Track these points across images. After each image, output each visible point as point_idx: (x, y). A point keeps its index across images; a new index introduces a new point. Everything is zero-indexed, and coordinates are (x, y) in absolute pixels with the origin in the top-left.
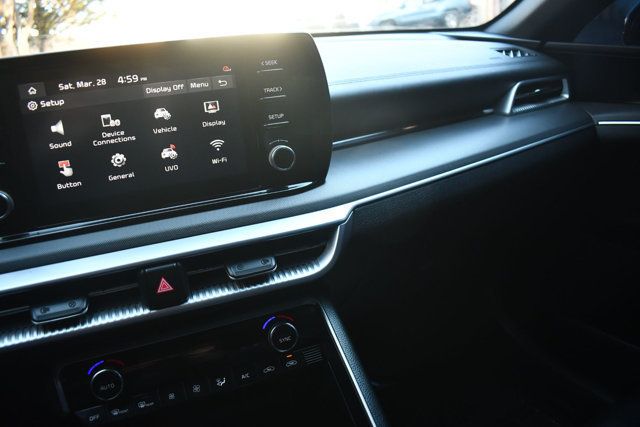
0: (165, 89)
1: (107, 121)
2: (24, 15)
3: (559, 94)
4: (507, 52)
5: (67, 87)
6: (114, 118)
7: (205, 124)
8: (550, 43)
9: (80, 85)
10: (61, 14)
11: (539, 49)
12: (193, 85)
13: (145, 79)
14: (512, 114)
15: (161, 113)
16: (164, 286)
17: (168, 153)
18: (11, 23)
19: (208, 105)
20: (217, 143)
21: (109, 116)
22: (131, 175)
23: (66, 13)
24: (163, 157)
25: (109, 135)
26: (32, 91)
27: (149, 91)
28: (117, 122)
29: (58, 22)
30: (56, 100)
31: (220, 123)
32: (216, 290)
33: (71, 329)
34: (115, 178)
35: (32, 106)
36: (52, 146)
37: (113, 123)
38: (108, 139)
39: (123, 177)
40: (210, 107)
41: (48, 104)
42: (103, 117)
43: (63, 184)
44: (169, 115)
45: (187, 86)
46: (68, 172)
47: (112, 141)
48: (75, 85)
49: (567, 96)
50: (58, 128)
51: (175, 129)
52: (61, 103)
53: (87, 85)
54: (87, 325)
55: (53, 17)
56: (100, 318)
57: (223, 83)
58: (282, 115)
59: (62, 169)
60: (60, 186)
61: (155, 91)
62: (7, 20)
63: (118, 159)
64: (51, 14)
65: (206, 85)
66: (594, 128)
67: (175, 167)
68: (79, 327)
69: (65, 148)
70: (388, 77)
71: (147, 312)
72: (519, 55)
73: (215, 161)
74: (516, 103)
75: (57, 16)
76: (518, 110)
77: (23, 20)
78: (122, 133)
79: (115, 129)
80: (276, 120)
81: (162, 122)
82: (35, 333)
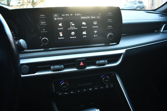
0: (85, 18)
1: (71, 24)
2: (29, 2)
4: (162, 16)
5: (63, 15)
6: (73, 24)
7: (93, 27)
9: (66, 15)
10: (38, 2)
12: (92, 17)
13: (81, 15)
14: (163, 32)
15: (84, 23)
16: (82, 64)
17: (84, 33)
18: (26, 4)
19: (94, 22)
20: (95, 32)
21: (72, 23)
22: (75, 37)
23: (39, 2)
24: (83, 34)
25: (71, 27)
26: (56, 15)
27: (82, 18)
28: (74, 25)
29: (37, 4)
30: (61, 18)
31: (97, 27)
32: (93, 66)
33: (59, 72)
34: (72, 38)
35: (55, 19)
36: (59, 29)
37: (73, 25)
38: (71, 28)
39: (74, 37)
40: (95, 23)
41: (59, 19)
42: (71, 23)
43: (60, 38)
44: (85, 24)
45: (90, 17)
46: (61, 35)
47: (72, 29)
48: (65, 15)
50: (60, 25)
51: (86, 27)
52: (62, 19)
53: (68, 15)
54: (63, 71)
55: (36, 3)
56: (66, 70)
57: (98, 17)
58: (111, 26)
59: (60, 34)
60: (59, 38)
61: (83, 18)
62: (25, 3)
63: (73, 33)
64: (35, 3)
65: (95, 17)
67: (85, 36)
68: (61, 71)
69: (62, 29)
70: (134, 20)
71: (77, 69)
72: (165, 17)
73: (94, 36)
74: (164, 30)
75: (37, 3)
76: (164, 31)
77: (29, 4)
78: (75, 27)
79: (73, 26)
80: (110, 27)
81: (84, 25)
82: (51, 72)
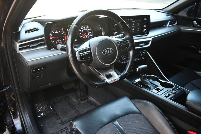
3: (175, 23)
7: (137, 26)
8: (174, 14)
11: (172, 15)
12: (137, 21)
14: (168, 27)
17: (133, 29)
19: (138, 23)
21: (128, 24)
27: (133, 21)
31: (139, 26)
48: (126, 20)
49: (176, 24)
51: (134, 26)
66: (181, 30)
73: (138, 31)
74: (169, 25)
80: (145, 26)
